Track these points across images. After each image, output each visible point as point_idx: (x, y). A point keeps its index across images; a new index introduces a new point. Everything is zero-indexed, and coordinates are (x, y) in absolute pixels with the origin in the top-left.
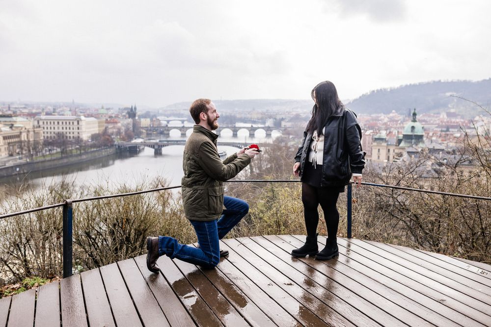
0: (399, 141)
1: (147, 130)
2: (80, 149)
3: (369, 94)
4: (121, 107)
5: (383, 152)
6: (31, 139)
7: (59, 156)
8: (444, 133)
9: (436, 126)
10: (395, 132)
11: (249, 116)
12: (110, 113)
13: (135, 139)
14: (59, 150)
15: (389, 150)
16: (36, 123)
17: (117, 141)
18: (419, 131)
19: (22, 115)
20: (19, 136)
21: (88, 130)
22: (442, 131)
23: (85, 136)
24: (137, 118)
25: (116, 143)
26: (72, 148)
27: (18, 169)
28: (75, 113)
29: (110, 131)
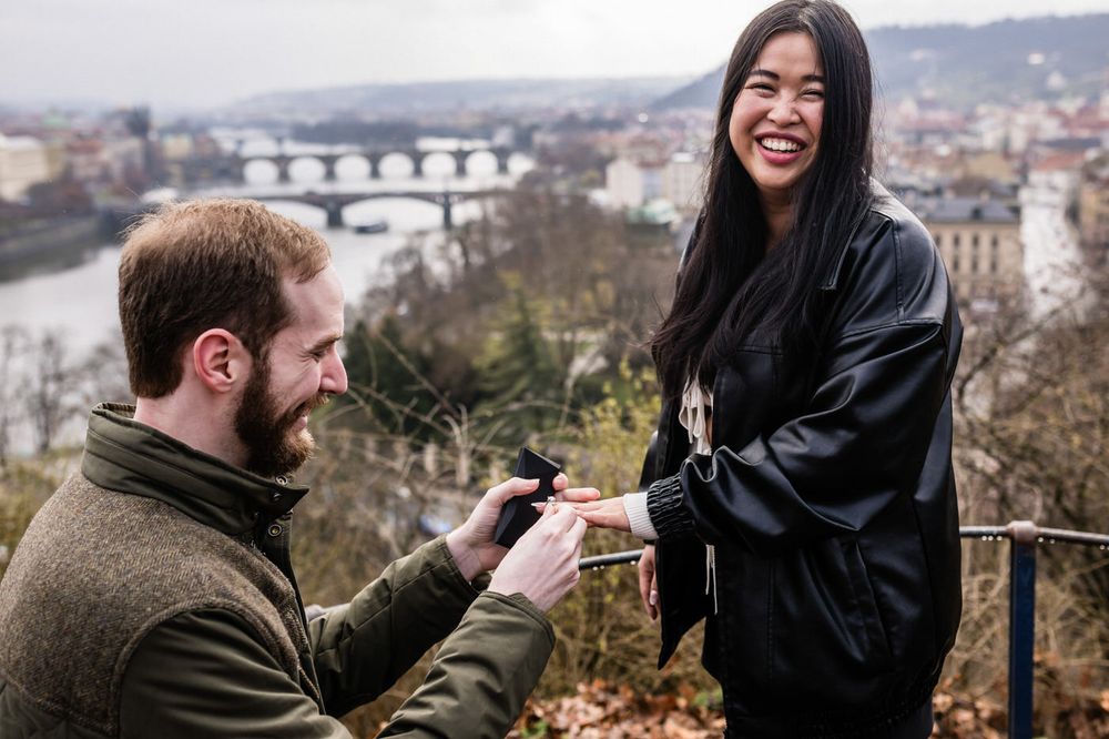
1: (184, 168)
4: (107, 108)
8: (911, 148)
9: (897, 131)
11: (450, 122)
12: (78, 124)
13: (153, 191)
17: (103, 200)
21: (17, 171)
22: (908, 143)
23: (11, 190)
24: (152, 136)
25: (100, 203)
29: (80, 173)
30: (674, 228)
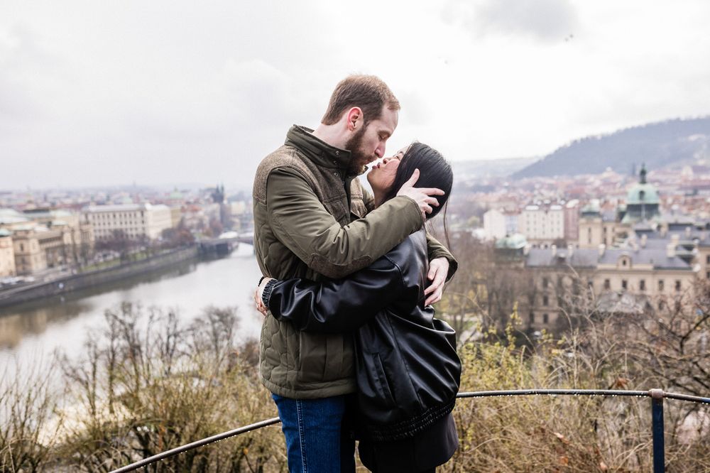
0: (621, 215)
1: (241, 219)
2: (146, 252)
3: (569, 145)
4: (203, 187)
5: (597, 233)
6: (78, 242)
7: (118, 263)
8: (689, 199)
9: (677, 187)
10: (613, 201)
12: (188, 197)
13: (225, 232)
14: (117, 255)
15: (605, 230)
16: (83, 218)
17: (199, 237)
18: (651, 199)
19: (64, 207)
20: (60, 238)
21: (157, 223)
22: (687, 195)
23: (154, 233)
24: (225, 202)
25: (198, 240)
26: (135, 251)
27: (61, 286)
28: (137, 200)
29: (188, 223)
30: (526, 252)
